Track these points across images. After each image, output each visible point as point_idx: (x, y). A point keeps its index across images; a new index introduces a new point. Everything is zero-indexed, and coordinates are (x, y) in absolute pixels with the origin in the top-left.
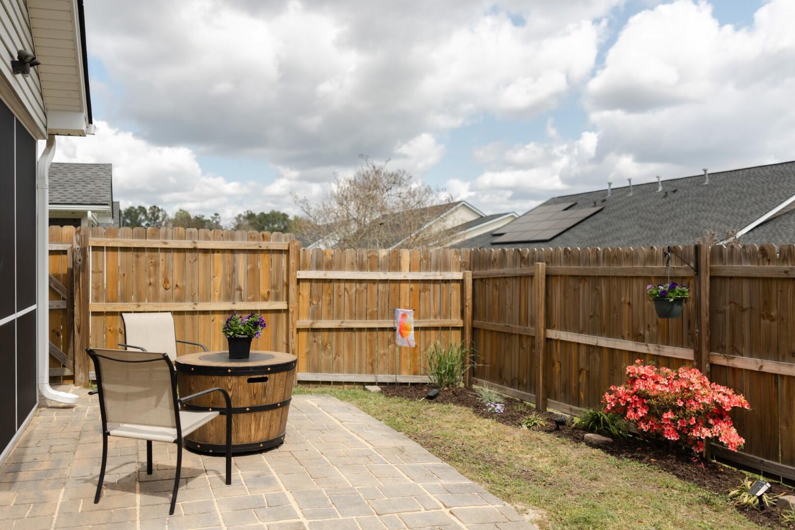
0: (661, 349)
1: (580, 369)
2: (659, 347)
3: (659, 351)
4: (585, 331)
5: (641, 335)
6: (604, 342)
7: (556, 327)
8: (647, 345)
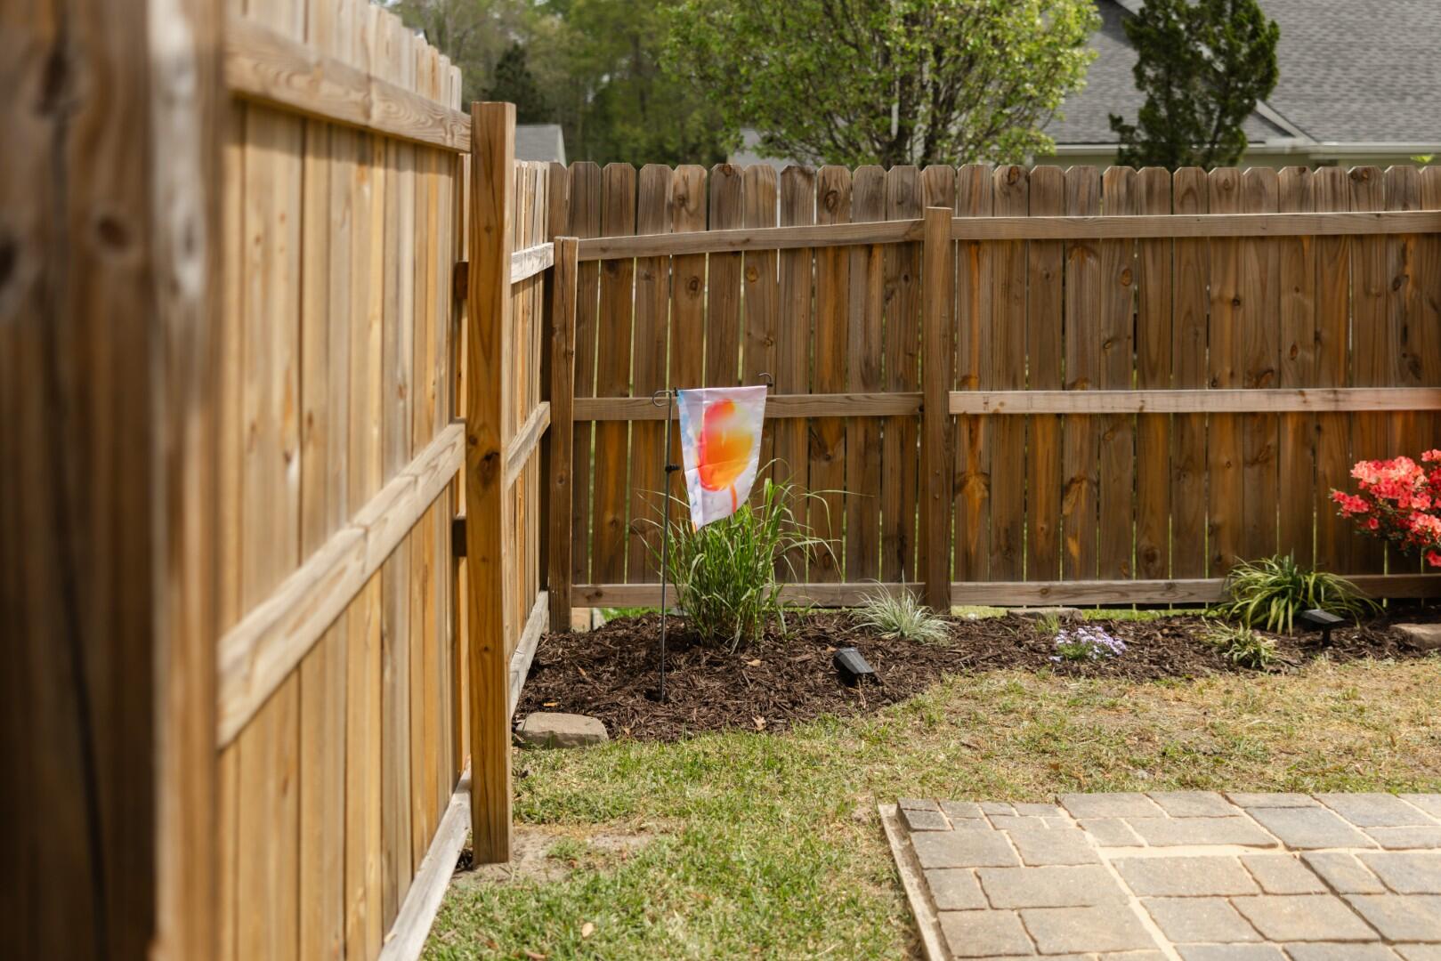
0: (1341, 396)
1: (1067, 479)
2: (1335, 392)
3: (1337, 401)
4: (1086, 380)
5: (1272, 371)
6: (1161, 401)
7: (973, 381)
8: (1302, 394)
